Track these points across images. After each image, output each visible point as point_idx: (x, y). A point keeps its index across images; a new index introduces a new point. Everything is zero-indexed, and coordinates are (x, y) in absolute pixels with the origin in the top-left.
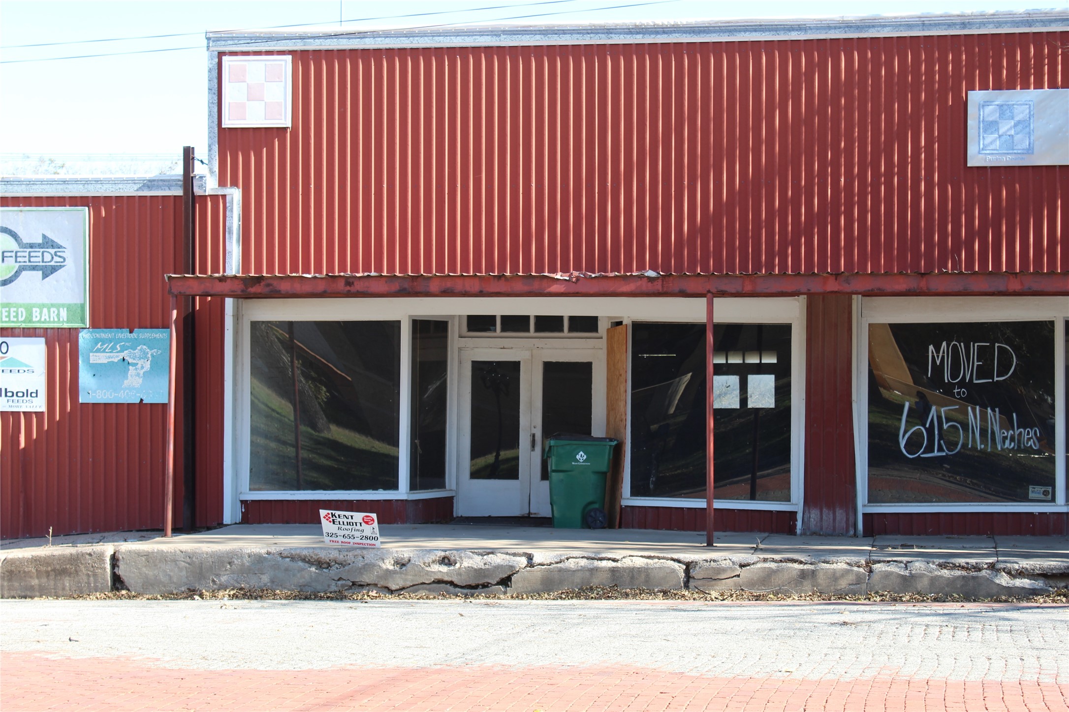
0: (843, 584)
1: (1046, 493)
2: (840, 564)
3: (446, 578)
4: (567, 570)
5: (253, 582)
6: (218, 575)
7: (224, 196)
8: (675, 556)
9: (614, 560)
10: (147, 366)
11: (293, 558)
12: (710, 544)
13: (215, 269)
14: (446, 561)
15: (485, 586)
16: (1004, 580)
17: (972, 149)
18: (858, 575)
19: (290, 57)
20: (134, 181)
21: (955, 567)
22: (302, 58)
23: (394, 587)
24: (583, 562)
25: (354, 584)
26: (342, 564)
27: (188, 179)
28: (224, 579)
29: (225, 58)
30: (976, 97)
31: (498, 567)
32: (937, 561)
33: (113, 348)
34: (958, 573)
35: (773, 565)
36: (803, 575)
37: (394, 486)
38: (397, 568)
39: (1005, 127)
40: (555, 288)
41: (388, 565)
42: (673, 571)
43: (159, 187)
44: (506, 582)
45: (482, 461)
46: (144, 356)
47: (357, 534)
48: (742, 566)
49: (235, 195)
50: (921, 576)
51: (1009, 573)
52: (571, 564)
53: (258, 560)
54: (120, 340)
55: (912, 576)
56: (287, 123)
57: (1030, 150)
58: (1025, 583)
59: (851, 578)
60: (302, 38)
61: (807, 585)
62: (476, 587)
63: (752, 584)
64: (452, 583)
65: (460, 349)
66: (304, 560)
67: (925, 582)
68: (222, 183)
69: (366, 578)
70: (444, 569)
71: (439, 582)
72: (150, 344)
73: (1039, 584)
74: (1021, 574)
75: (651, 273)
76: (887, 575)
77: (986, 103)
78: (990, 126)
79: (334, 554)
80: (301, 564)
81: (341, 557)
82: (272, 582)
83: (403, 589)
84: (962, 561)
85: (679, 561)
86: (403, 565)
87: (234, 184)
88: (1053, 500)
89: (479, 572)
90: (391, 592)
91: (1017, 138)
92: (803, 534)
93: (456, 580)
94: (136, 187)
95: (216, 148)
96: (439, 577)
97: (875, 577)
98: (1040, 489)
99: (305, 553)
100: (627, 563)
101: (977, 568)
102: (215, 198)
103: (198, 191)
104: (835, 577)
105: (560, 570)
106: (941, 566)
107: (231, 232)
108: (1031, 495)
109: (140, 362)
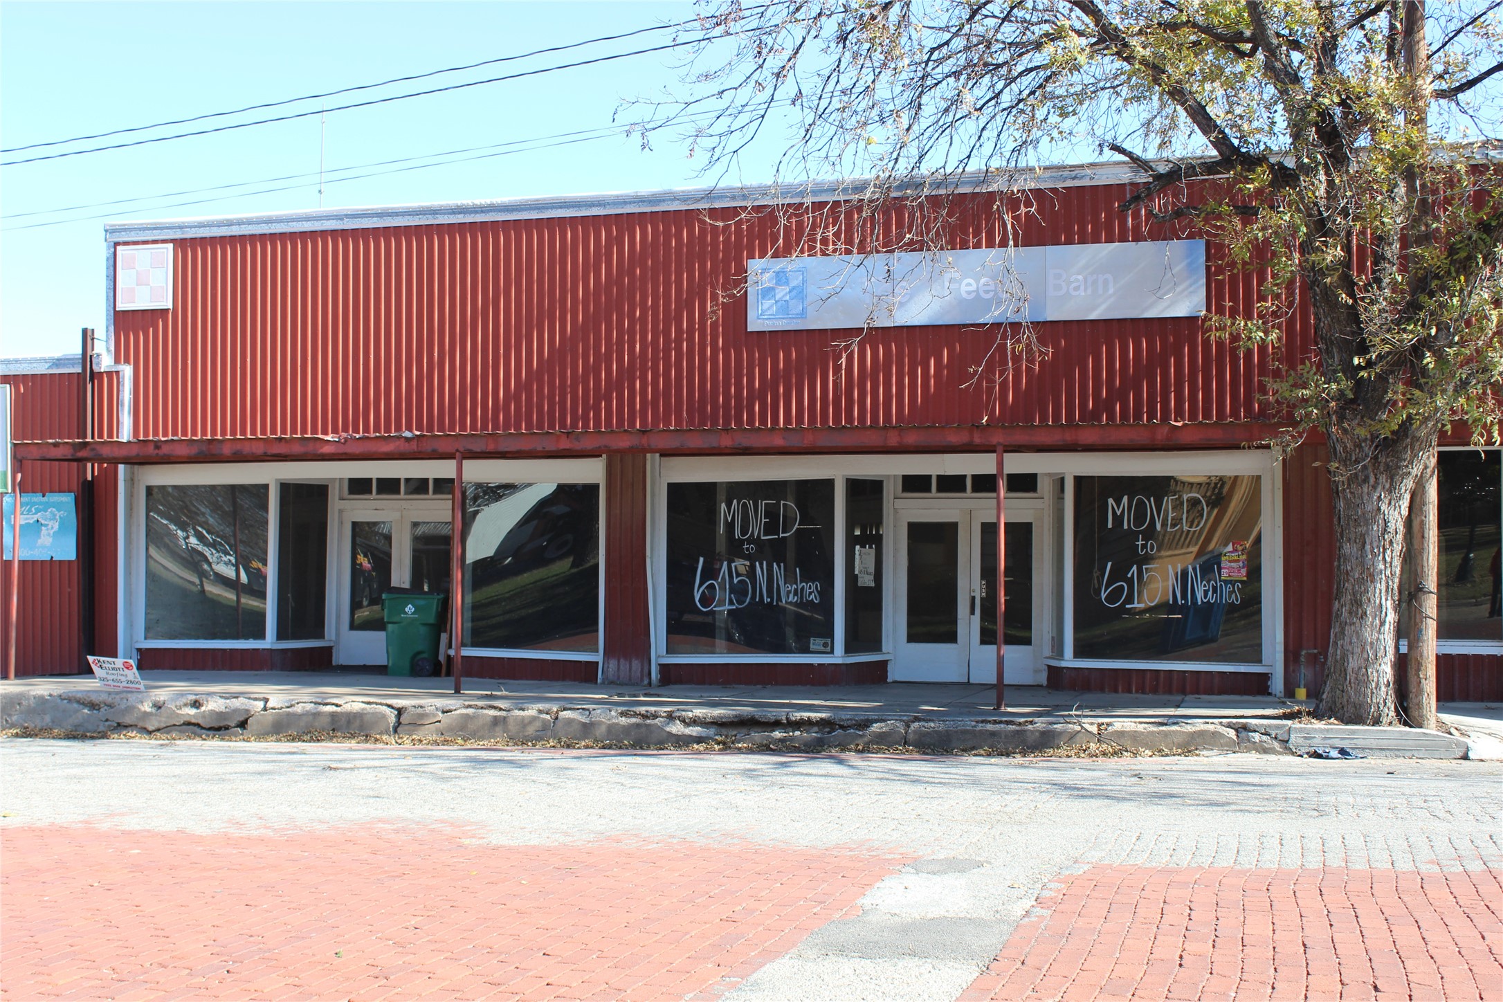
0: (531, 730)
1: (825, 645)
2: (531, 711)
3: (193, 721)
4: (294, 715)
5: (38, 722)
6: (10, 715)
7: (117, 373)
8: (390, 702)
9: (337, 705)
10: (56, 526)
11: (70, 700)
12: (457, 691)
13: (110, 435)
14: (196, 704)
15: (227, 728)
16: (677, 728)
17: (751, 315)
18: (544, 720)
19: (171, 246)
20: (45, 360)
21: (636, 715)
22: (181, 245)
23: (151, 728)
24: (310, 707)
25: (119, 724)
26: (110, 706)
27: (86, 357)
28: (14, 718)
29: (119, 248)
30: (755, 265)
31: (236, 711)
32: (620, 709)
33: (29, 511)
34: (633, 720)
35: (470, 711)
36: (496, 721)
37: (261, 635)
38: (154, 710)
39: (782, 292)
40: (327, 449)
41: (147, 707)
42: (384, 716)
43: (65, 365)
44: (243, 724)
45: (364, 613)
46: (53, 518)
47: (123, 678)
48: (444, 712)
49: (127, 371)
50: (600, 723)
51: (683, 721)
52: (298, 709)
53: (41, 700)
54: (35, 504)
55: (592, 724)
56: (169, 305)
57: (803, 315)
58: (694, 731)
59: (538, 724)
60: (181, 227)
61: (499, 729)
62: (219, 729)
63: (450, 729)
64: (198, 725)
65: (341, 511)
66: (79, 702)
67: (603, 729)
68: (117, 361)
69: (127, 720)
70: (192, 711)
71: (189, 724)
72: (58, 506)
73: (711, 731)
74: (695, 722)
75: (407, 434)
76: (570, 722)
77: (764, 271)
78: (767, 292)
79: (104, 697)
80: (75, 705)
81: (110, 700)
82: (53, 722)
83: (158, 730)
84: (643, 709)
85: (389, 706)
86: (160, 708)
87: (127, 361)
88: (832, 652)
89: (220, 715)
90: (150, 733)
91: (791, 303)
92: (603, 683)
93: (200, 721)
94: (47, 366)
95: (112, 328)
96: (187, 719)
97: (559, 724)
98: (820, 641)
99: (79, 695)
100: (347, 708)
101: (655, 716)
102: (109, 374)
103: (96, 369)
104: (524, 723)
105: (288, 714)
106: (623, 714)
107: (123, 405)
108: (812, 647)
109: (51, 523)
